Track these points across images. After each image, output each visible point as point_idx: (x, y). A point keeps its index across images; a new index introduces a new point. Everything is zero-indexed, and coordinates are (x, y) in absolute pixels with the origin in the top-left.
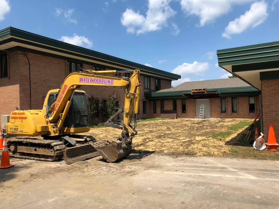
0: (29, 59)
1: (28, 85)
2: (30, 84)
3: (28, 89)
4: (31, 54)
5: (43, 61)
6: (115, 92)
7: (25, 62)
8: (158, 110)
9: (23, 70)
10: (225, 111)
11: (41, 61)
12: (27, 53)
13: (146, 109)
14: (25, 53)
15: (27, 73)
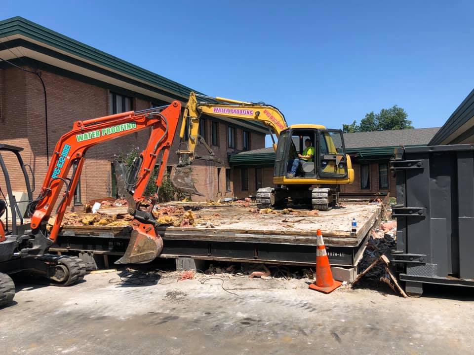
0: (44, 84)
1: (43, 133)
2: (47, 133)
3: (44, 143)
4: (49, 75)
5: (68, 88)
7: (37, 89)
8: (251, 184)
9: (35, 105)
10: (368, 187)
11: (66, 89)
12: (41, 71)
13: (230, 183)
14: (37, 72)
15: (40, 110)
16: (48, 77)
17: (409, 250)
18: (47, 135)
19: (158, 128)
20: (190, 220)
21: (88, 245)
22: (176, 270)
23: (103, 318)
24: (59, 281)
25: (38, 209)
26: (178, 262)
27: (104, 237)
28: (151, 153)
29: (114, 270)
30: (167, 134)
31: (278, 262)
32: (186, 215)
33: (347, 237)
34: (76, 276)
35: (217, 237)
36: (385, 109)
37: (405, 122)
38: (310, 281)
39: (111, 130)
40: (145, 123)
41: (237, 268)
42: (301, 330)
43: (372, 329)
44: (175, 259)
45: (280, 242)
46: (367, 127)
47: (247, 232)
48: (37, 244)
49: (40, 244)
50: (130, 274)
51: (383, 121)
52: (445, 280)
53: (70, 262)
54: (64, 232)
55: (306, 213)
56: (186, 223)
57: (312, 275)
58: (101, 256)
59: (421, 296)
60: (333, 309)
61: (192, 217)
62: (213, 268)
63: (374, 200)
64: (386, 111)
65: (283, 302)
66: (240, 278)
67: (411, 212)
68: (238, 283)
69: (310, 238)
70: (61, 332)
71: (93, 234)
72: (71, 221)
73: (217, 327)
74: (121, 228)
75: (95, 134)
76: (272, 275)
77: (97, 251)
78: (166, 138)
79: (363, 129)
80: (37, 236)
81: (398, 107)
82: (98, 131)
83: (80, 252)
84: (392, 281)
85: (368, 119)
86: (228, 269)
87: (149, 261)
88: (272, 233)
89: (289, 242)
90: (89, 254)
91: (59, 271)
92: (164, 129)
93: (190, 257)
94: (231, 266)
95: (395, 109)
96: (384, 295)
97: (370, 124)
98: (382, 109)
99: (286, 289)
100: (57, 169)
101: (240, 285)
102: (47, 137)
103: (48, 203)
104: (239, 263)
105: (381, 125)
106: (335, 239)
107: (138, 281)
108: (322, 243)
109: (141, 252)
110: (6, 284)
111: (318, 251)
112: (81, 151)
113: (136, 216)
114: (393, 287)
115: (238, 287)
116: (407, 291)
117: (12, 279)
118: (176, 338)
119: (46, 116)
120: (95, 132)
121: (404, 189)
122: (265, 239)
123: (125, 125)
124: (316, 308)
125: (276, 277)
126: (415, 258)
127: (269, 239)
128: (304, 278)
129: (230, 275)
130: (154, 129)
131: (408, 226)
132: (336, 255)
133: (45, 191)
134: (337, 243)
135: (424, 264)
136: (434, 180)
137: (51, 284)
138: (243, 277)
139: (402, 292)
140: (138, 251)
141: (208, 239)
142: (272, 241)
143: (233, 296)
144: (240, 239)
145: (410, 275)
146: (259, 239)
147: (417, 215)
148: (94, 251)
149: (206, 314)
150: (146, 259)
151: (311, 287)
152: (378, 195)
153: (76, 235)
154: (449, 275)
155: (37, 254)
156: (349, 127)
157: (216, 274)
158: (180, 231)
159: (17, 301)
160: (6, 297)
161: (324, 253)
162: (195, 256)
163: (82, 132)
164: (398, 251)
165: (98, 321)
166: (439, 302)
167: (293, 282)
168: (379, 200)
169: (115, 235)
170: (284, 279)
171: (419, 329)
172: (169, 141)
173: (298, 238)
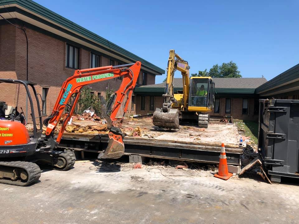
0: (27, 36)
1: (25, 69)
2: (27, 69)
6: (109, 84)
7: (22, 40)
8: (147, 106)
9: (20, 50)
10: (218, 112)
11: (40, 40)
12: (26, 28)
13: (133, 105)
14: (23, 28)
15: (24, 54)
16: (30, 32)
17: (274, 158)
18: (27, 70)
19: (127, 77)
20: (138, 133)
21: (71, 145)
22: (129, 162)
23: (102, 192)
24: (60, 167)
25: (50, 123)
26: (130, 158)
27: (82, 140)
28: (122, 92)
29: (88, 161)
30: (132, 82)
31: (194, 161)
32: (136, 130)
33: (237, 148)
34: (70, 164)
35: (157, 144)
36: (225, 63)
37: (236, 72)
38: (213, 172)
39: (98, 77)
40: (119, 74)
41: (167, 163)
42: (223, 202)
43: (263, 203)
44: (129, 156)
45: (196, 149)
46: (213, 73)
47: (176, 142)
48: (49, 145)
49: (51, 145)
50: (100, 164)
51: (223, 71)
52: (294, 175)
53: (67, 156)
54: (55, 136)
55: (198, 130)
56: (136, 135)
57: (214, 168)
58: (80, 152)
59: (280, 184)
60: (234, 190)
61: (140, 131)
62: (152, 162)
63: (223, 120)
64: (226, 64)
65: (203, 185)
66: (170, 169)
67: (277, 136)
68: (170, 172)
69: (215, 147)
70: (82, 201)
71: (75, 138)
72: (59, 129)
73: (174, 200)
74: (94, 135)
75: (88, 79)
76: (189, 168)
77: (76, 149)
78: (131, 84)
79: (211, 75)
80: (49, 140)
81: (233, 62)
82: (90, 77)
83: (65, 149)
84: (264, 174)
85: (214, 68)
86: (162, 163)
87: (119, 157)
88: (191, 143)
89: (202, 149)
90: (71, 150)
91: (60, 161)
92: (131, 79)
93: (139, 155)
94: (164, 162)
95: (231, 63)
96: (259, 182)
97: (215, 72)
98: (223, 63)
99: (200, 176)
100: (63, 99)
101: (172, 173)
102: (27, 71)
103: (56, 120)
104: (168, 160)
105: (222, 73)
106: (230, 149)
107: (108, 169)
108: (224, 152)
109: (114, 152)
110: (36, 170)
111: (221, 155)
112: (78, 89)
113: (111, 130)
114: (264, 178)
115: (171, 174)
116: (272, 180)
117: (39, 167)
118: (153, 206)
119: (27, 57)
120: (88, 77)
121: (274, 123)
122: (187, 147)
123: (107, 75)
124: (224, 189)
125: (191, 169)
126: (278, 162)
127: (190, 147)
128: (209, 170)
129: (163, 167)
130: (125, 77)
131: (275, 144)
132: (229, 158)
133: (55, 112)
134: (231, 151)
135: (283, 166)
136: (292, 119)
137: (54, 169)
138: (172, 168)
139: (269, 181)
140: (113, 151)
141: (151, 145)
142: (191, 148)
143: (172, 180)
144: (172, 146)
145: (274, 172)
146: (183, 147)
147: (281, 138)
148: (75, 149)
149: (162, 191)
150: (117, 156)
151: (215, 176)
152: (226, 117)
153: (63, 138)
154: (296, 172)
155: (49, 151)
156: (203, 73)
157: (154, 166)
158: (133, 139)
159: (41, 180)
160: (36, 178)
161: (225, 157)
162: (142, 155)
163: (80, 77)
164: (268, 158)
165: (100, 194)
166: (290, 187)
167: (203, 173)
168: (226, 120)
169: (90, 140)
170: (197, 171)
171: (287, 203)
172: (133, 86)
173: (207, 147)
